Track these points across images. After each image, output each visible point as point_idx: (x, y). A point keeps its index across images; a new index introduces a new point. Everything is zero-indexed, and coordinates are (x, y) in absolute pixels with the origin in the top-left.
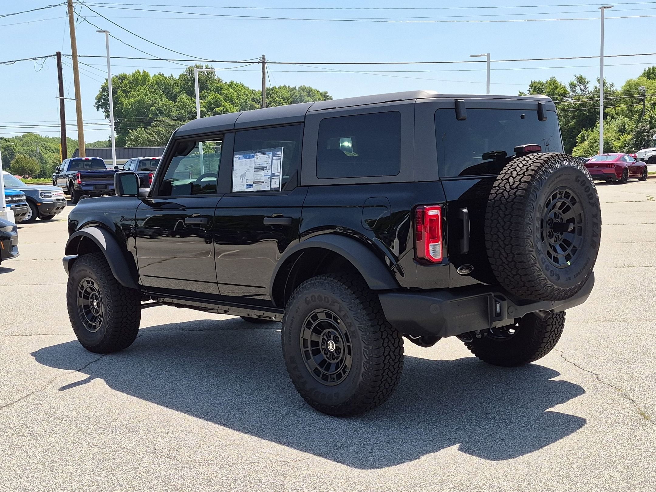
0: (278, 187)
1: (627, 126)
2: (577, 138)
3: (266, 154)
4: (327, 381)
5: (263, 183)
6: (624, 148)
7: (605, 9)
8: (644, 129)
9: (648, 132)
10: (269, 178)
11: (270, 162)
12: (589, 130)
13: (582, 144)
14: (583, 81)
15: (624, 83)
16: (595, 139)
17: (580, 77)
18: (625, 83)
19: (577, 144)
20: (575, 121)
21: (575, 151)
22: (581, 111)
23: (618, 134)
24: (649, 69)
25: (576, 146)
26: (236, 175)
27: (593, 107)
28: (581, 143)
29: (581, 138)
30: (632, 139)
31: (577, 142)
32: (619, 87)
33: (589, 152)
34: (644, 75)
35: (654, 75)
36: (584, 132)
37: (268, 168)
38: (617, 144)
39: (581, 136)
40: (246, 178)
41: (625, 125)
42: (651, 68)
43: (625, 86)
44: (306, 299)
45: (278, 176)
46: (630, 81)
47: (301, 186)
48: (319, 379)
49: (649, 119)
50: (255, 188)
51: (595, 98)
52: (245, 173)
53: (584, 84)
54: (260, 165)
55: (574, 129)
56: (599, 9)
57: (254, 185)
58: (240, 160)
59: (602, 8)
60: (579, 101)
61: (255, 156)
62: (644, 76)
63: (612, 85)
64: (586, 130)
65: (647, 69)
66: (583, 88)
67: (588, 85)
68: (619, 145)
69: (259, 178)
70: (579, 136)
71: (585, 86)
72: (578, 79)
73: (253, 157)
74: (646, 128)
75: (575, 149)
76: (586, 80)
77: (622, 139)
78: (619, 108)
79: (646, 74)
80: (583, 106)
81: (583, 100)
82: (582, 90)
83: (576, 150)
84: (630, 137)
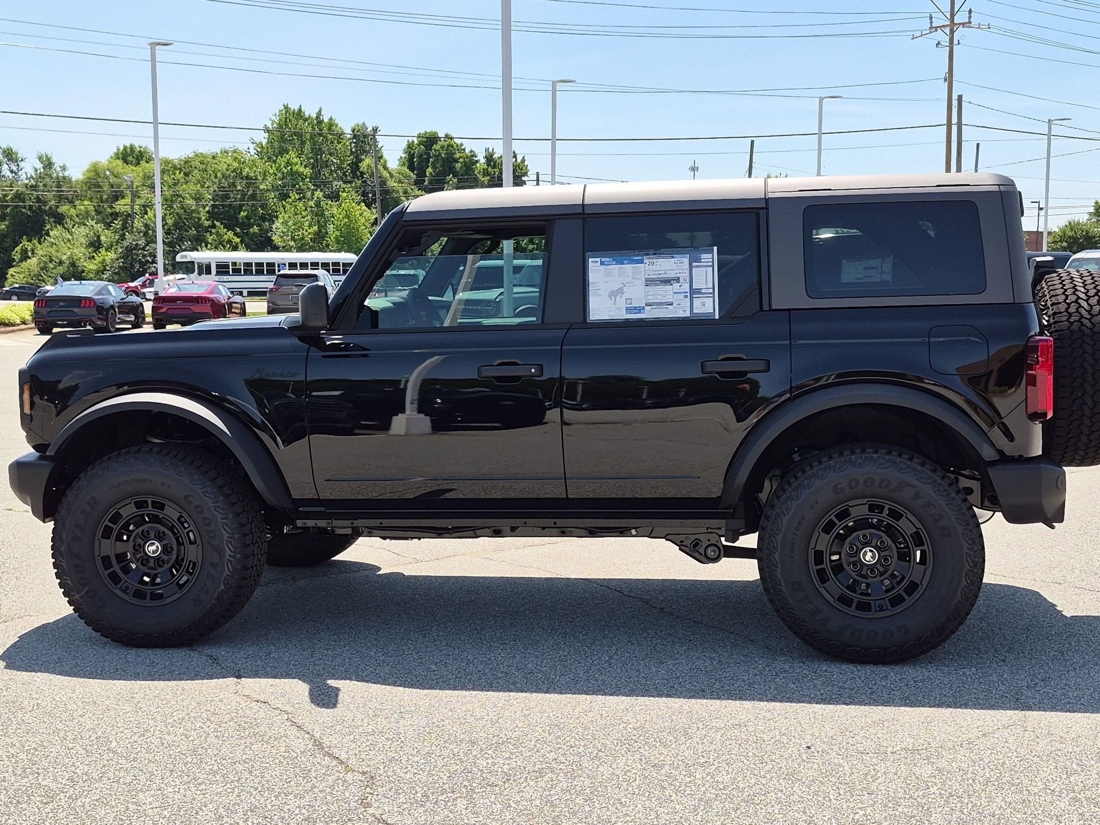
0: (712, 311)
1: (103, 238)
2: (13, 253)
3: (673, 257)
4: (870, 611)
5: (672, 304)
6: (103, 274)
7: (158, 47)
8: (137, 245)
9: (143, 249)
10: (686, 297)
11: (688, 271)
12: (35, 241)
13: (24, 263)
14: (14, 156)
15: (86, 166)
16: (50, 257)
17: (8, 150)
18: (88, 167)
19: (14, 263)
20: (7, 223)
21: (12, 275)
22: (16, 207)
23: (90, 250)
24: (125, 148)
25: (13, 266)
26: (598, 292)
27: (37, 202)
28: (21, 261)
29: (21, 254)
30: (117, 259)
31: (14, 260)
32: (77, 173)
33: (40, 278)
34: (116, 156)
35: (133, 157)
36: (26, 243)
37: (681, 280)
38: (92, 266)
39: (22, 249)
40: (625, 296)
41: (99, 237)
42: (128, 146)
43: (87, 171)
44: (836, 486)
45: (710, 293)
46: (96, 164)
47: (771, 310)
48: (852, 611)
49: (143, 228)
50: (649, 314)
51: (39, 186)
52: (622, 288)
53: (16, 162)
54: (659, 276)
55: (5, 237)
56: (149, 44)
57: (647, 308)
58: (603, 267)
59: (154, 45)
60: (12, 190)
61: (646, 261)
62: (119, 159)
63: (64, 168)
64: (30, 241)
65: (122, 148)
66: (15, 168)
67: (22, 164)
68: (94, 267)
69: (659, 297)
70: (18, 248)
71: (18, 165)
72: (4, 152)
73: (642, 262)
74: (140, 242)
75: (11, 271)
76: (19, 155)
77: (98, 259)
78: (82, 208)
79: (120, 156)
80: (20, 199)
81: (18, 188)
82: (12, 172)
83: (14, 274)
84: (111, 255)
